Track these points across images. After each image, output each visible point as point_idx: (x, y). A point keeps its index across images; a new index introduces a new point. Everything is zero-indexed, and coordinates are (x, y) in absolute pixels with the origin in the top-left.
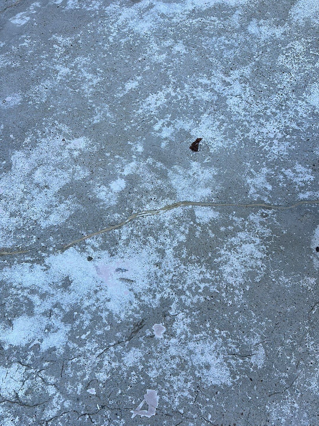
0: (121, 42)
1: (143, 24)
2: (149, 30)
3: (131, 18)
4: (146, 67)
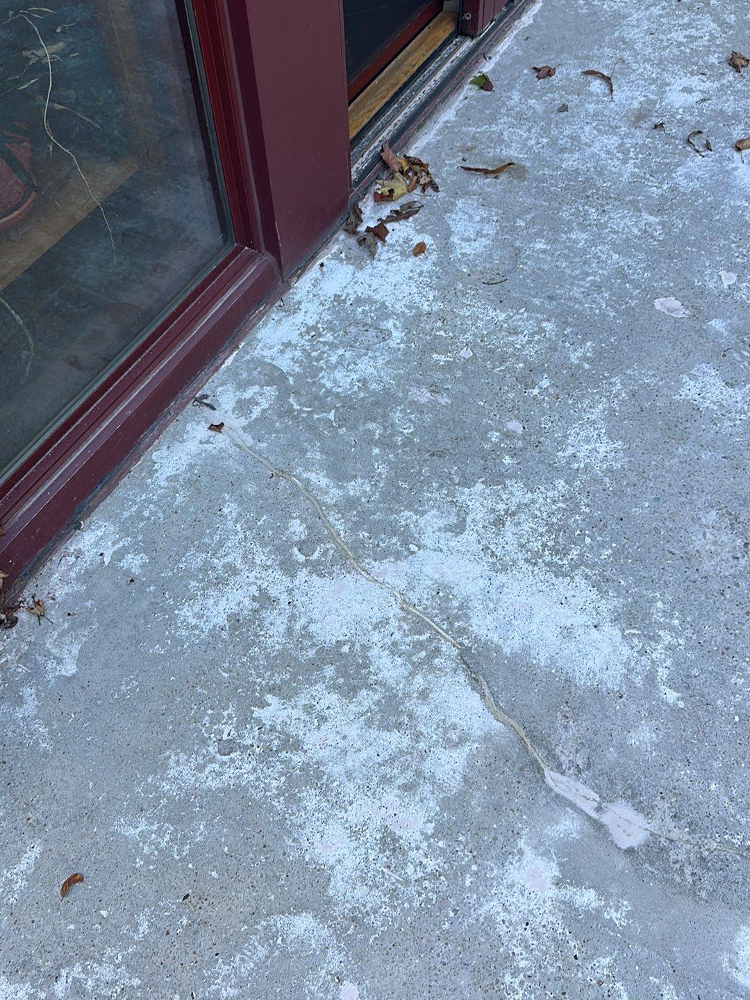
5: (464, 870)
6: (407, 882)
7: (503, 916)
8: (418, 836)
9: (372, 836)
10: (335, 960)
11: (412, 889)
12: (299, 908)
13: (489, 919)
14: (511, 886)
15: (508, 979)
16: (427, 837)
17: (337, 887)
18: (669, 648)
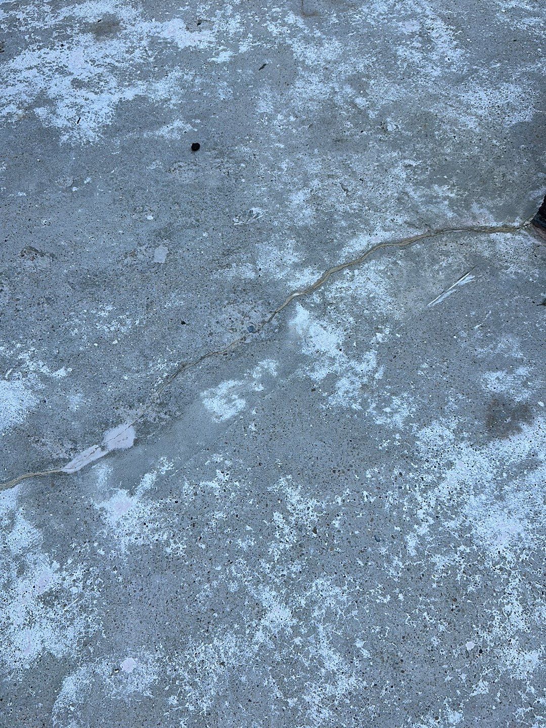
5: (94, 552)
6: (81, 596)
7: (132, 538)
8: (56, 576)
9: (38, 610)
10: (104, 668)
11: (87, 593)
12: (58, 685)
13: (131, 547)
14: (119, 524)
15: (169, 550)
16: (60, 570)
17: (58, 650)
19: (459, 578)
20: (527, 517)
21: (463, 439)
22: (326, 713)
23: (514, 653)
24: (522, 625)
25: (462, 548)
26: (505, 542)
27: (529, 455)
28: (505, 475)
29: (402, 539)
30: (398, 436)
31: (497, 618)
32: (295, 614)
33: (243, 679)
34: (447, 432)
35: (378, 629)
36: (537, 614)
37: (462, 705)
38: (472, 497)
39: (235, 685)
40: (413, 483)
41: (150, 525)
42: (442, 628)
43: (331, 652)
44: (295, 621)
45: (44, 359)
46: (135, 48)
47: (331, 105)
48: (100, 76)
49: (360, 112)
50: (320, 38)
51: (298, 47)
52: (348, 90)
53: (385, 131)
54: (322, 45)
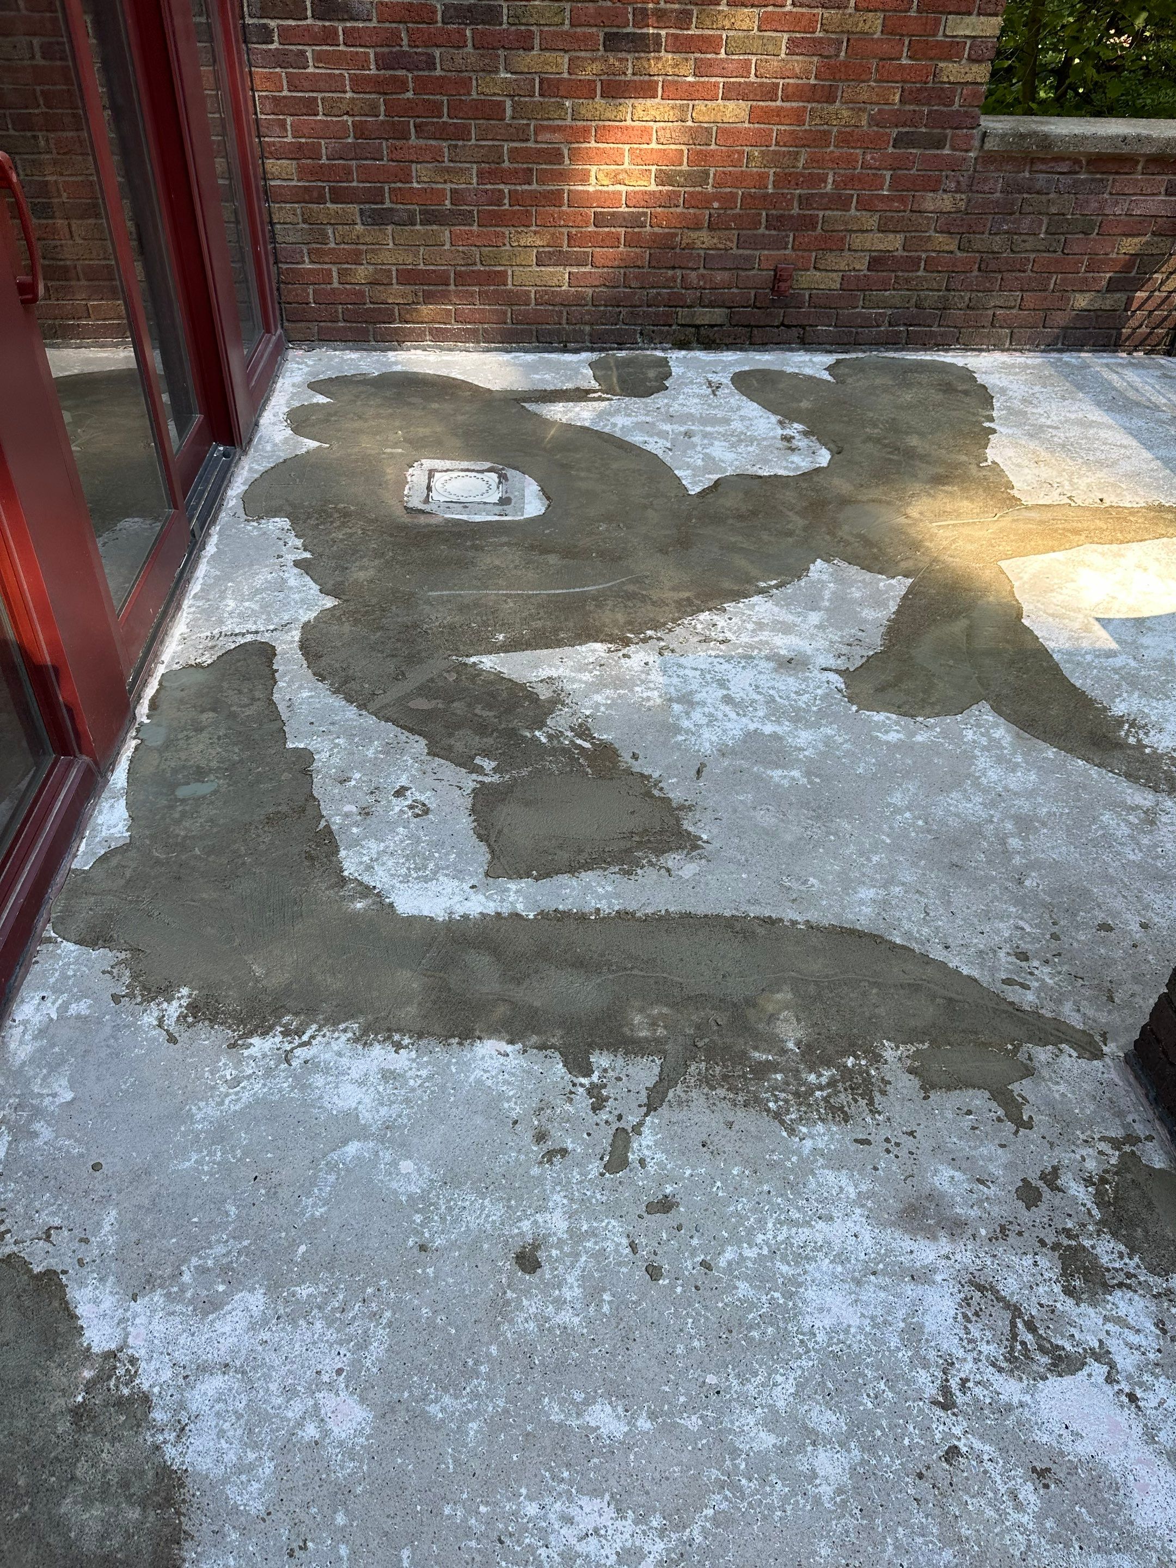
0: (737, 1288)
1: (840, 1299)
2: (832, 1332)
3: (839, 1255)
4: (694, 1418)
5: (448, 1064)
6: (413, 1090)
7: (485, 1076)
8: (407, 1063)
9: (374, 1078)
10: (387, 1156)
11: (419, 1092)
12: (345, 1142)
13: (479, 1082)
14: (483, 1057)
15: (506, 1105)
16: (414, 1060)
17: (366, 1116)
18: (517, 892)
19: (750, 1317)
20: (873, 1318)
21: (863, 1206)
22: (531, 1326)
23: (751, 1420)
24: (781, 1404)
25: (776, 1295)
26: (828, 1322)
27: (926, 1267)
28: (881, 1266)
29: (722, 1246)
30: (794, 1159)
31: (760, 1379)
32: (569, 1230)
33: (486, 1246)
34: (851, 1189)
35: (634, 1298)
36: (806, 1407)
37: (660, 1420)
38: (827, 1261)
39: (475, 1247)
40: (775, 1208)
41: (506, 1076)
42: (696, 1343)
43: (576, 1284)
44: (565, 1236)
45: (525, 898)
46: (806, 692)
47: (976, 830)
48: (754, 701)
49: (1005, 852)
50: (1017, 765)
51: (983, 762)
52: (1009, 826)
53: (1020, 882)
54: (1013, 771)
